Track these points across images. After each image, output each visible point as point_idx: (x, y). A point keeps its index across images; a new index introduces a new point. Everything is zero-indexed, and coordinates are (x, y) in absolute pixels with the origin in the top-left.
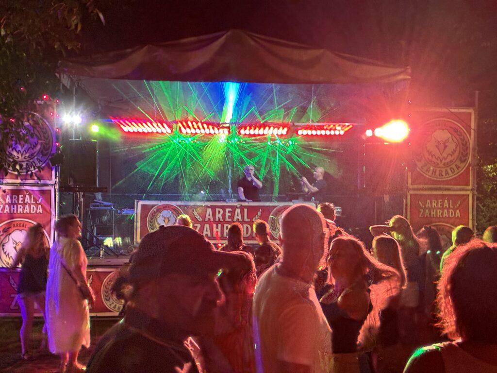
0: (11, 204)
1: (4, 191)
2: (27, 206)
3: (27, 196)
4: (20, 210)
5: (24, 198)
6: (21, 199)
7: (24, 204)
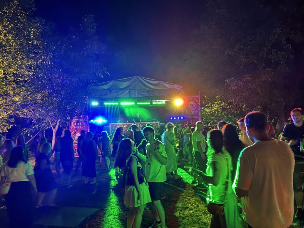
0: (76, 126)
1: (74, 122)
2: (81, 126)
3: (81, 123)
4: (79, 127)
5: (80, 124)
6: (79, 124)
7: (80, 126)
